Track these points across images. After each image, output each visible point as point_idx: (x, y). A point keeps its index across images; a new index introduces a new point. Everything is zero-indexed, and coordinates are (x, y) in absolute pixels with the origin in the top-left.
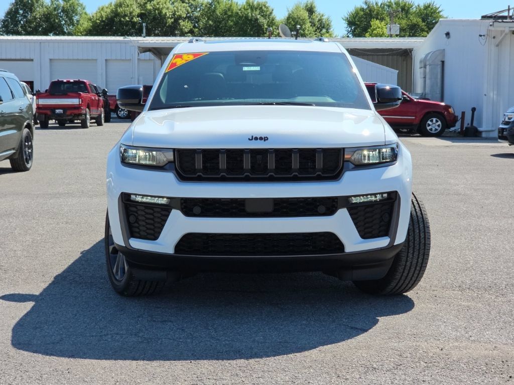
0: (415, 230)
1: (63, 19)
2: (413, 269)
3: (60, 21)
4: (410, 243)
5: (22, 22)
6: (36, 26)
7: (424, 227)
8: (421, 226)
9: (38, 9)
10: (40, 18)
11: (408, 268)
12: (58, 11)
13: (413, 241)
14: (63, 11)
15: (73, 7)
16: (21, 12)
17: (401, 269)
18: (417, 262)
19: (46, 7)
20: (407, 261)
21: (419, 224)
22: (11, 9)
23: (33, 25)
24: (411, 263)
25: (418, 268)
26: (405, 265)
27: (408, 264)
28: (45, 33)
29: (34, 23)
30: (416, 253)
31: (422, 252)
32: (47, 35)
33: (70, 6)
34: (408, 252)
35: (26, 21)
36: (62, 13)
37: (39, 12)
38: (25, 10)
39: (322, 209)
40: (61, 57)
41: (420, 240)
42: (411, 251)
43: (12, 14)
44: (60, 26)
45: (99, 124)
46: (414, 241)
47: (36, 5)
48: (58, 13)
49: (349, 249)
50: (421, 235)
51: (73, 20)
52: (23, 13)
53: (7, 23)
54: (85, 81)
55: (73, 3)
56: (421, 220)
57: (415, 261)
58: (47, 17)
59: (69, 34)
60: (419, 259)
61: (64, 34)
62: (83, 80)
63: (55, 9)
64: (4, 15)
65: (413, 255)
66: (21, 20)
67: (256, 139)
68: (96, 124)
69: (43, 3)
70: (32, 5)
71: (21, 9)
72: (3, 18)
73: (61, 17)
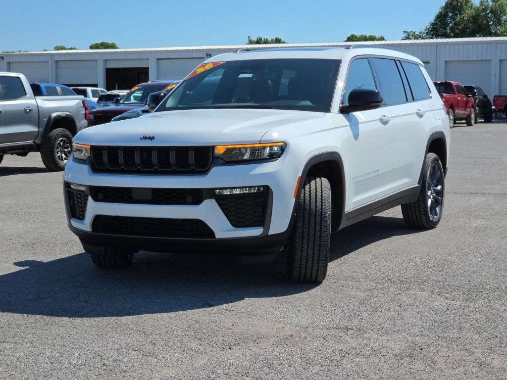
0: (311, 223)
1: (491, 20)
2: (310, 260)
3: (488, 22)
4: (304, 234)
5: (451, 25)
6: (464, 27)
7: (321, 220)
8: (318, 219)
9: (467, 11)
10: (468, 20)
11: (304, 257)
12: (486, 11)
13: (307, 233)
14: (492, 11)
15: (502, 8)
16: (450, 15)
17: (297, 258)
18: (314, 252)
19: (474, 9)
20: (302, 251)
21: (316, 217)
22: (441, 13)
23: (460, 28)
24: (307, 253)
25: (316, 258)
26: (302, 255)
27: (304, 253)
28: (472, 35)
29: (463, 25)
30: (311, 245)
31: (317, 243)
32: (474, 36)
33: (499, 6)
34: (302, 243)
35: (455, 24)
36: (490, 14)
37: (468, 13)
38: (454, 13)
39: (189, 198)
40: (456, 59)
41: (315, 232)
42: (305, 242)
43: (442, 18)
44: (488, 27)
45: (469, 124)
46: (309, 233)
47: (465, 7)
48: (486, 14)
49: (219, 235)
50: (317, 228)
51: (501, 20)
52: (452, 16)
53: (435, 27)
54: (452, 82)
55: (501, 3)
56: (319, 214)
57: (310, 252)
58: (475, 18)
59: (496, 35)
60: (315, 250)
61: (491, 35)
62: (450, 82)
63: (484, 10)
64: (434, 18)
65: (308, 246)
66: (450, 22)
67: (146, 138)
68: (465, 125)
69: (472, 5)
70: (461, 7)
71: (451, 12)
72: (433, 22)
73: (489, 18)
